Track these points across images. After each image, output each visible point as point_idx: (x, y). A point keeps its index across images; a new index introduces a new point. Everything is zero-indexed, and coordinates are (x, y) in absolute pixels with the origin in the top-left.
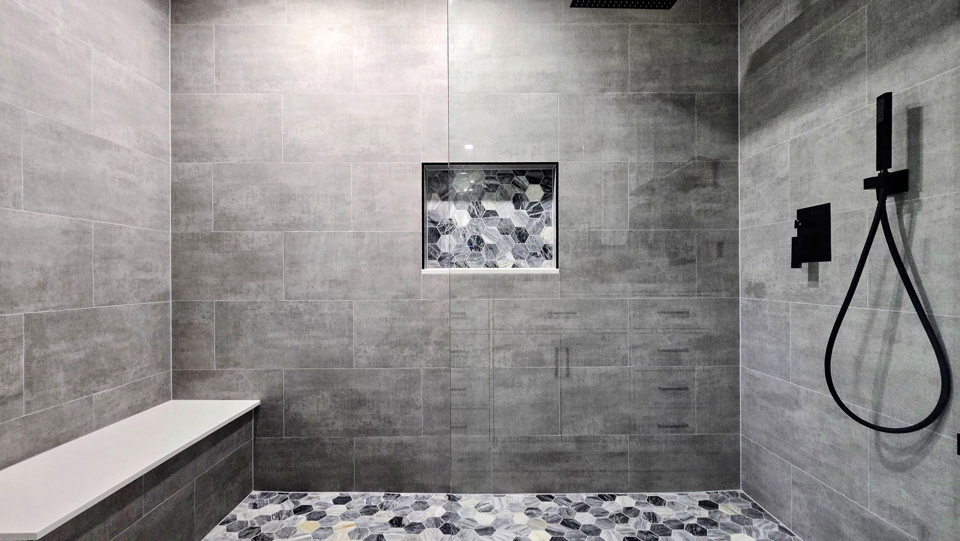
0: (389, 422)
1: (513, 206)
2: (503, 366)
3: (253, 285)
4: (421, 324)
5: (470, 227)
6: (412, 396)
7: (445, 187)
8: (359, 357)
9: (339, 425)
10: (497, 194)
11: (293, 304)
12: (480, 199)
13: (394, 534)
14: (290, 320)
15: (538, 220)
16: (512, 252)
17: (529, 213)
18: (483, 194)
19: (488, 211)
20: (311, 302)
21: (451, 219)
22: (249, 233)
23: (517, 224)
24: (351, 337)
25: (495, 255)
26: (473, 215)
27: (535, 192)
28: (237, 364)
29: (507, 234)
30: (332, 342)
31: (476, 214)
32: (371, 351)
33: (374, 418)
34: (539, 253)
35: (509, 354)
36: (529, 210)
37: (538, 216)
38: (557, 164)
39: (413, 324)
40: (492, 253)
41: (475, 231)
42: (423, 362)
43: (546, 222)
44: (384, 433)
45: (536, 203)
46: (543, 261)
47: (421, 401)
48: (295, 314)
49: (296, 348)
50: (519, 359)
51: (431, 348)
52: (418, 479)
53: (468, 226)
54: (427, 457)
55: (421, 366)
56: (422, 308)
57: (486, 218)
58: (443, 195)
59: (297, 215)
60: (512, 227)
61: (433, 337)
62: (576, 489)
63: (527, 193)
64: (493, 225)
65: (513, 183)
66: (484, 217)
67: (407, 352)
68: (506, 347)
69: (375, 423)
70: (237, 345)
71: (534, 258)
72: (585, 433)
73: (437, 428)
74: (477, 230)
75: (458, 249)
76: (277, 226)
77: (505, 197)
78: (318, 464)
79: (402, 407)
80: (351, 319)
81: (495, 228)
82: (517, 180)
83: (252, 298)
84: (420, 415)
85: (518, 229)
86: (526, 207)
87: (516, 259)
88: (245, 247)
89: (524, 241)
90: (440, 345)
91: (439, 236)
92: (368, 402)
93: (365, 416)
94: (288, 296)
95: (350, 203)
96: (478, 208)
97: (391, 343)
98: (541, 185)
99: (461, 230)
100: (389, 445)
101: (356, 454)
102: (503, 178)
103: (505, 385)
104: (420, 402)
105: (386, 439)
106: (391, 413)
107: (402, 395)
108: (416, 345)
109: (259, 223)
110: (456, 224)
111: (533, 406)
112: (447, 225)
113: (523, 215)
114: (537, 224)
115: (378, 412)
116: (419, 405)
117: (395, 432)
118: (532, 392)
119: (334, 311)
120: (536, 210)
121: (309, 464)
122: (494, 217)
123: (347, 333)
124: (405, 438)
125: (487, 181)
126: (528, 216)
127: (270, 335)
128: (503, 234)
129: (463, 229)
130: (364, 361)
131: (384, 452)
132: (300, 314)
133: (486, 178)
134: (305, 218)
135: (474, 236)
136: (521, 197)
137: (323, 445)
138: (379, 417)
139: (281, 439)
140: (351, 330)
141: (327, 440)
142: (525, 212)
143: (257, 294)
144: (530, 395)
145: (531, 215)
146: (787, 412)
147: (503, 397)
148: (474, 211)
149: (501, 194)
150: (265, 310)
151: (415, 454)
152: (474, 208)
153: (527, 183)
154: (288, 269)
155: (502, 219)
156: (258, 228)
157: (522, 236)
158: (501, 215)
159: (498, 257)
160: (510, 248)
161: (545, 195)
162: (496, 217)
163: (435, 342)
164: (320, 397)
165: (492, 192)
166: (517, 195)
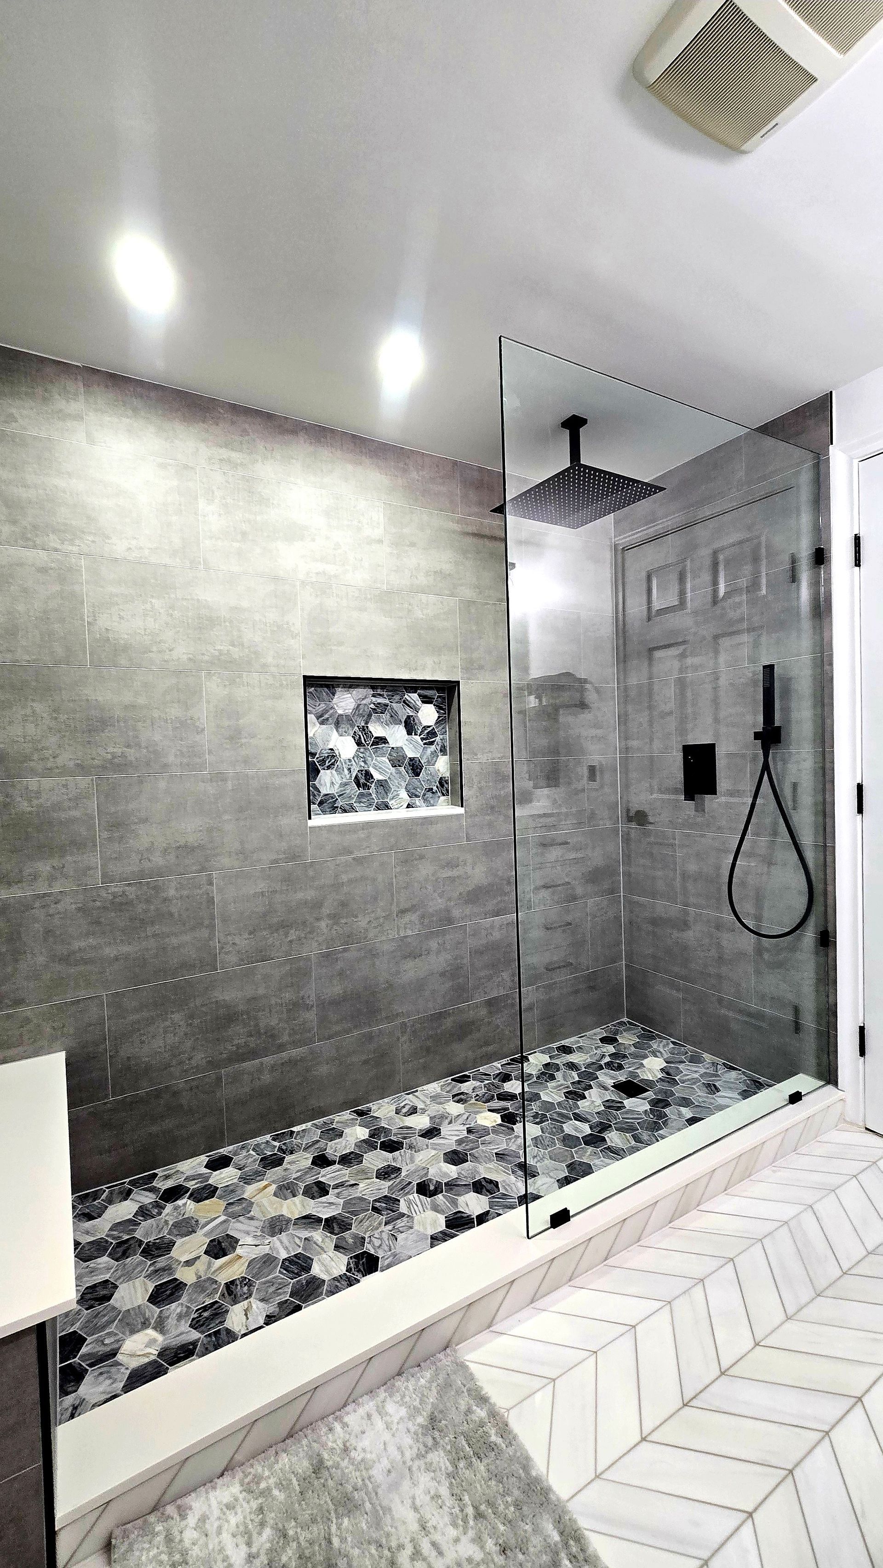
0: (273, 1036)
1: (404, 732)
2: (409, 933)
3: (44, 867)
4: (310, 894)
5: (355, 759)
6: (302, 993)
7: (323, 706)
8: (226, 953)
9: (199, 1058)
10: (386, 717)
11: (116, 890)
12: (367, 723)
13: (333, 1175)
14: (113, 914)
15: (433, 748)
16: (406, 788)
17: (422, 739)
18: (370, 716)
19: (376, 738)
20: (148, 883)
21: (332, 749)
22: (33, 783)
23: (410, 754)
24: (212, 927)
25: (387, 793)
26: (359, 744)
27: (428, 715)
28: (18, 1002)
29: (400, 766)
30: (187, 938)
31: (363, 742)
32: (243, 942)
33: (251, 1036)
34: (435, 788)
35: (414, 917)
36: (422, 736)
37: (432, 743)
38: (458, 682)
39: (300, 895)
40: (383, 792)
41: (363, 764)
42: (315, 944)
43: (441, 751)
44: (265, 1052)
45: (429, 727)
46: (439, 797)
47: (313, 997)
48: (121, 905)
49: (127, 957)
50: (426, 921)
51: (323, 924)
52: (314, 1103)
53: (353, 758)
54: (323, 1070)
55: (312, 950)
56: (311, 873)
57: (374, 747)
58: (321, 716)
59: (118, 751)
60: (404, 757)
61: (326, 911)
62: (489, 1058)
63: (420, 714)
64: (383, 755)
65: (404, 702)
66: (372, 745)
67: (293, 935)
68: (413, 909)
69: (253, 1042)
70: (16, 969)
71: (429, 794)
72: (494, 994)
73: (337, 1028)
74: (365, 762)
75: (342, 789)
76: (82, 769)
77: (394, 719)
78: (169, 1123)
79: (289, 1011)
80: (211, 901)
81: (385, 759)
82: (408, 698)
83: (42, 888)
84: (311, 1016)
85: (411, 759)
86: (419, 732)
87: (410, 797)
88: (25, 806)
89: (418, 775)
90: (335, 917)
91: (319, 772)
92: (242, 1015)
93: (238, 1035)
94: (107, 878)
95: (203, 730)
96: (365, 734)
97: (270, 927)
98: (434, 705)
99: (345, 763)
100: (273, 1068)
101: (226, 1093)
102: (393, 696)
103: (413, 955)
104: (312, 1000)
105: (268, 1060)
106: (274, 1022)
107: (288, 996)
108: (304, 923)
109: (49, 765)
110: (340, 756)
111: (443, 974)
112: (328, 757)
113: (417, 742)
114: (432, 753)
115: (257, 1025)
116: (311, 1003)
117: (281, 1048)
118: (441, 959)
119: (185, 893)
120: (430, 736)
121: (154, 1129)
122: (383, 745)
123: (206, 922)
124: (295, 1052)
125: (374, 699)
126: (422, 743)
127: (76, 945)
128: (395, 766)
129: (347, 761)
130: (233, 958)
131: (267, 1078)
132: (130, 903)
133: (374, 696)
134: (131, 753)
135: (362, 771)
136: (414, 719)
137: (175, 1094)
138: (259, 1032)
139: (105, 1104)
140: (212, 918)
141: (180, 1084)
142: (418, 738)
143: (52, 879)
144: (438, 961)
145: (425, 741)
146: (676, 934)
147: (411, 971)
148: (360, 737)
149: (392, 716)
150: (68, 904)
151: (308, 1070)
152: (360, 734)
153: (419, 703)
154: (105, 835)
155: (393, 748)
156: (48, 772)
157: (415, 767)
158: (392, 743)
159: (390, 796)
160: (404, 784)
161: (439, 717)
162: (387, 745)
163: (329, 916)
164: (168, 1023)
165: (381, 713)
166: (409, 717)
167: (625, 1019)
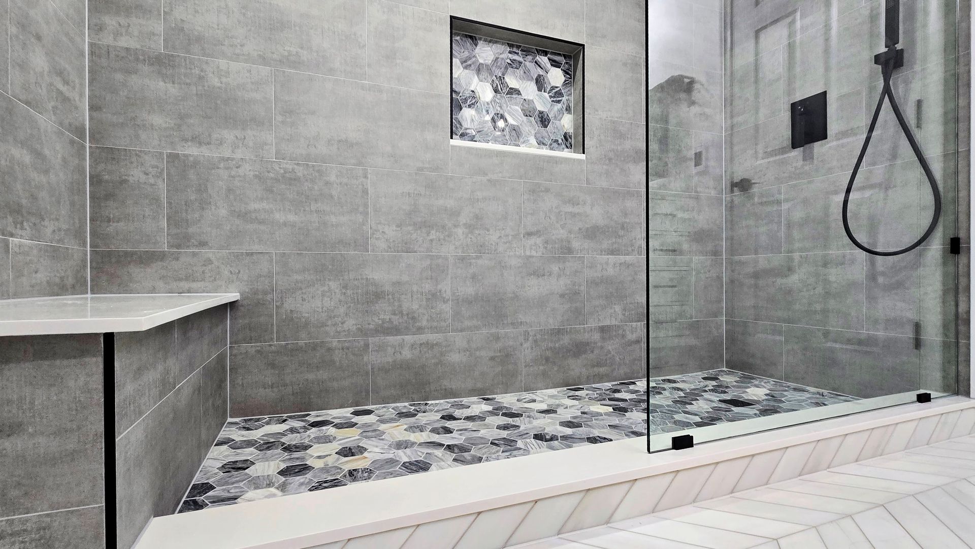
0: (413, 318)
1: (535, 88)
2: (534, 253)
3: (229, 135)
4: (450, 203)
5: (493, 103)
6: (439, 287)
7: (466, 54)
8: (377, 239)
9: (350, 324)
10: (520, 72)
11: (287, 166)
12: (503, 74)
13: (457, 425)
14: (283, 186)
15: (559, 106)
16: (535, 136)
17: (551, 97)
18: (506, 68)
19: (511, 88)
20: (313, 166)
21: (473, 91)
22: (223, 63)
23: (540, 108)
24: (366, 214)
25: (519, 138)
26: (496, 91)
27: (556, 77)
28: (203, 244)
29: (530, 116)
30: (343, 219)
31: (500, 90)
32: (391, 232)
33: (395, 314)
34: (560, 141)
35: (539, 241)
36: (550, 94)
37: (559, 102)
38: (583, 46)
39: (441, 202)
40: (515, 135)
41: (499, 109)
42: (452, 248)
43: (566, 109)
44: (407, 331)
45: (557, 87)
46: (563, 149)
47: (449, 293)
48: (291, 180)
49: (293, 225)
50: (549, 246)
51: (460, 231)
52: (446, 383)
53: (491, 102)
54: (455, 358)
55: (449, 251)
56: (451, 185)
57: (509, 96)
58: (465, 62)
59: (293, 50)
60: (535, 109)
61: (463, 219)
62: (601, 378)
63: (549, 75)
64: (516, 104)
65: (536, 62)
66: (507, 94)
67: (434, 235)
68: (537, 233)
69: (396, 320)
70: (202, 216)
71: (555, 145)
72: (607, 322)
73: (467, 323)
74: (501, 107)
75: (481, 127)
76: (263, 60)
77: (527, 74)
78: (323, 375)
79: (428, 300)
80: (365, 192)
81: (518, 108)
82: (539, 60)
83: (227, 154)
84: (447, 309)
85: (541, 113)
86: (548, 90)
87: (538, 144)
88: (216, 82)
89: (546, 126)
90: (470, 228)
91: (461, 109)
92: (388, 295)
93: (383, 313)
94: (279, 155)
95: (364, 46)
96: (502, 83)
97: (415, 224)
98: (562, 70)
99: (484, 105)
100: (412, 346)
101: (372, 359)
102: (526, 56)
103: (537, 274)
104: (448, 294)
105: (409, 339)
106: (415, 307)
107: (428, 286)
108: (443, 227)
109: (237, 51)
110: (479, 98)
111: (562, 296)
112: (469, 97)
113: (545, 98)
114: (559, 110)
115: (400, 306)
116: (447, 297)
117: (420, 330)
118: (562, 282)
119: (345, 180)
120: (557, 95)
121: (311, 376)
122: (517, 96)
123: (361, 209)
124: (433, 337)
125: (510, 56)
126: (550, 100)
127: (253, 206)
128: (527, 116)
129: (486, 104)
130: (382, 245)
131: (407, 354)
132: (297, 179)
133: (510, 52)
134: (305, 55)
135: (498, 114)
136: (544, 79)
137: (329, 350)
138: (401, 313)
139: (270, 345)
140: (366, 206)
141: (335, 343)
142: (546, 95)
143: (235, 147)
144: (558, 284)
145: (552, 99)
147: (535, 288)
148: (497, 86)
149: (525, 72)
150: (247, 170)
151: (442, 354)
152: (498, 82)
153: (549, 65)
154: (280, 118)
155: (525, 100)
156: (236, 58)
157: (544, 120)
158: (525, 95)
159: (521, 140)
160: (533, 132)
161: (565, 81)
162: (520, 96)
163: (465, 224)
164: (326, 288)
165: (516, 68)
166: (539, 76)
167: (725, 369)
